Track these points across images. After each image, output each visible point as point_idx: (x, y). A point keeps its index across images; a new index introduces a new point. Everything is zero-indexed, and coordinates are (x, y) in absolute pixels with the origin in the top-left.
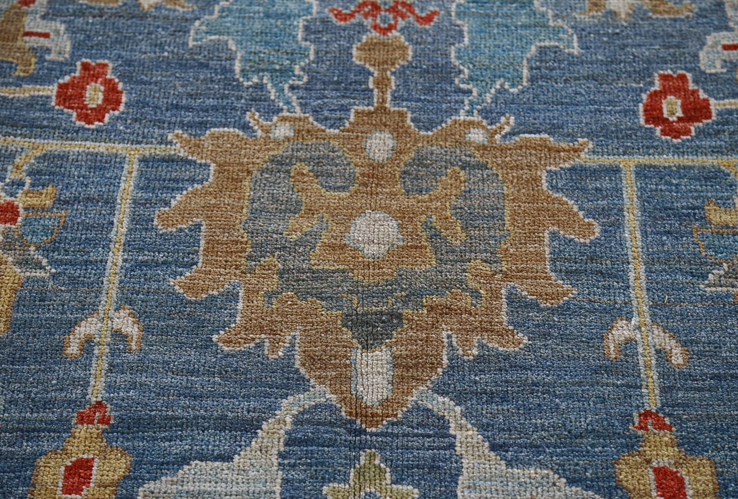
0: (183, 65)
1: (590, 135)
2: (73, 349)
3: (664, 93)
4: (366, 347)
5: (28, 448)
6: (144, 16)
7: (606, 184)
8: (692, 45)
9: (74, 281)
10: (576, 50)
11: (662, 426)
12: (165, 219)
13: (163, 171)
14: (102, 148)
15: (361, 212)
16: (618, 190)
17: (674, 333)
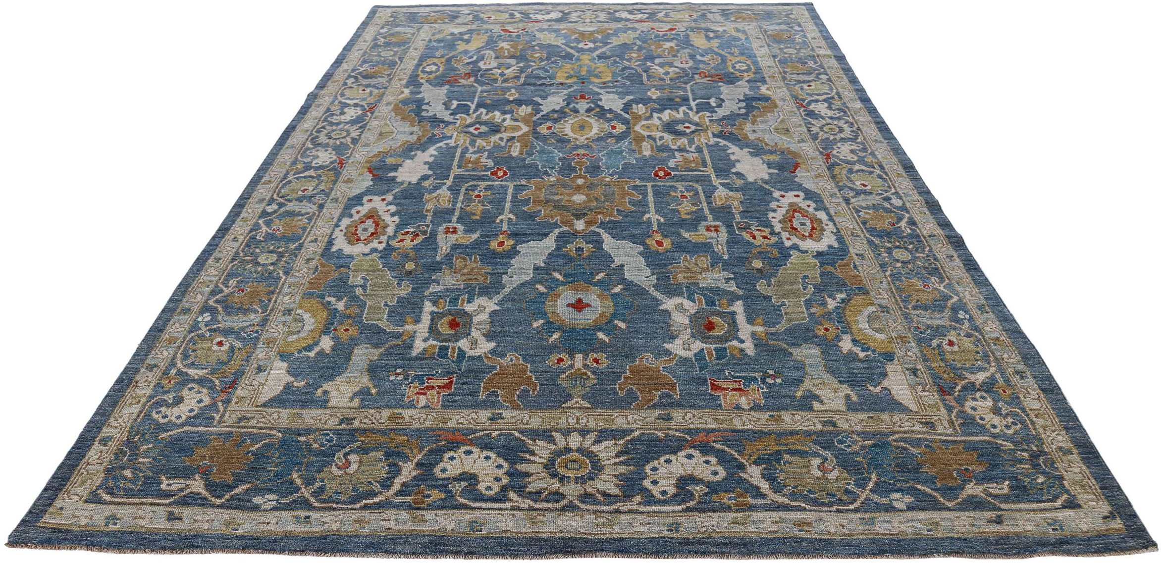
0: (524, 167)
1: (639, 179)
2: (498, 221)
3: (659, 171)
4: (578, 220)
5: (488, 239)
6: (513, 158)
7: (643, 188)
8: (666, 162)
9: (497, 209)
10: (635, 162)
11: (657, 233)
12: (521, 197)
13: (520, 187)
14: (503, 183)
15: (575, 194)
16: (647, 190)
17: (662, 216)
